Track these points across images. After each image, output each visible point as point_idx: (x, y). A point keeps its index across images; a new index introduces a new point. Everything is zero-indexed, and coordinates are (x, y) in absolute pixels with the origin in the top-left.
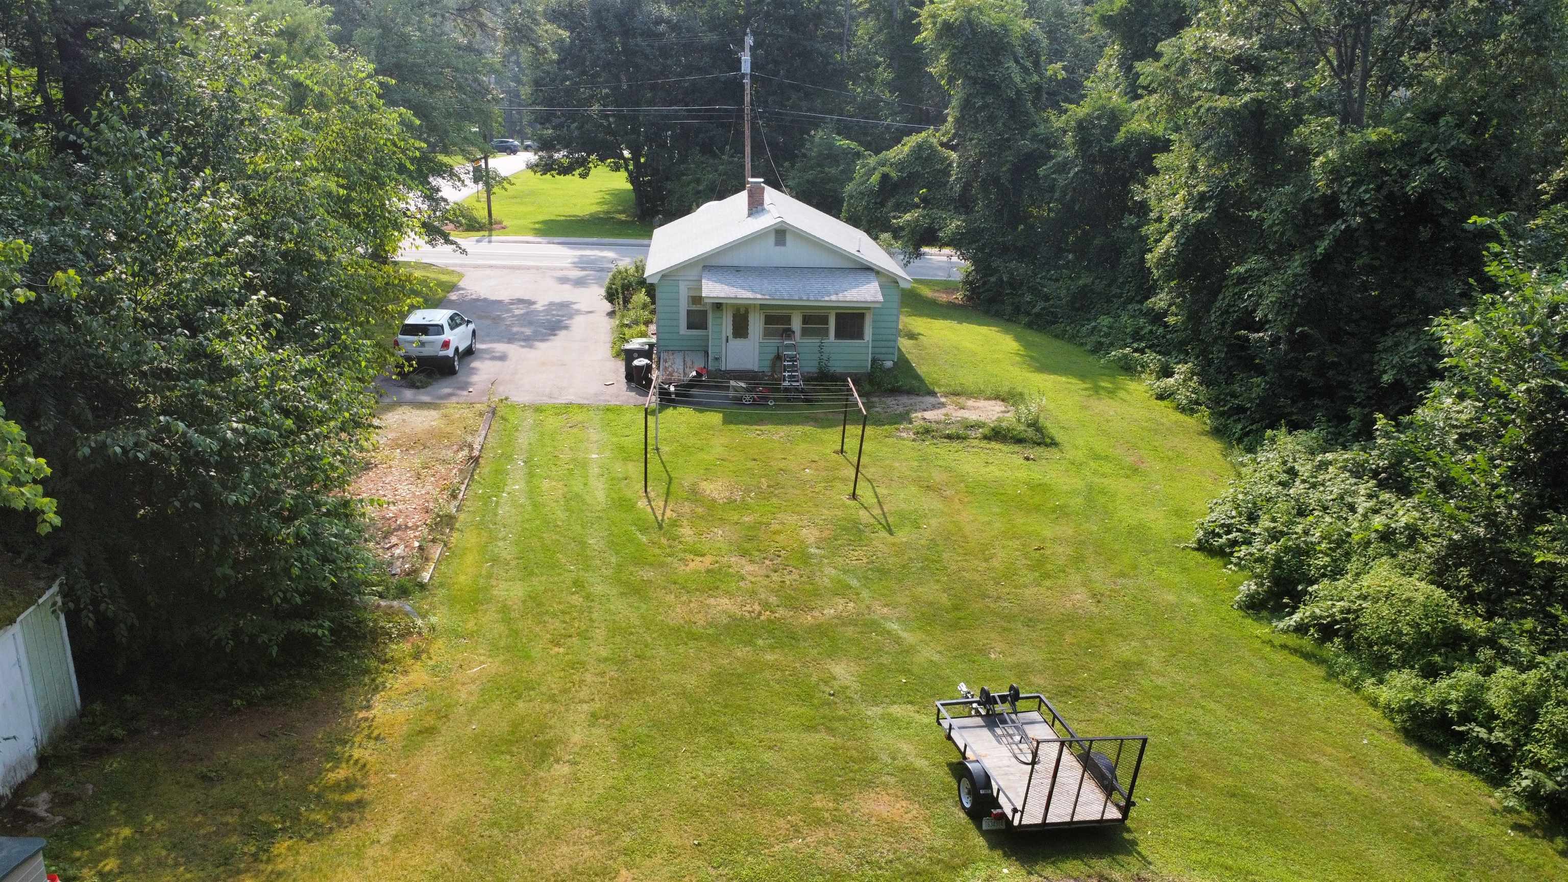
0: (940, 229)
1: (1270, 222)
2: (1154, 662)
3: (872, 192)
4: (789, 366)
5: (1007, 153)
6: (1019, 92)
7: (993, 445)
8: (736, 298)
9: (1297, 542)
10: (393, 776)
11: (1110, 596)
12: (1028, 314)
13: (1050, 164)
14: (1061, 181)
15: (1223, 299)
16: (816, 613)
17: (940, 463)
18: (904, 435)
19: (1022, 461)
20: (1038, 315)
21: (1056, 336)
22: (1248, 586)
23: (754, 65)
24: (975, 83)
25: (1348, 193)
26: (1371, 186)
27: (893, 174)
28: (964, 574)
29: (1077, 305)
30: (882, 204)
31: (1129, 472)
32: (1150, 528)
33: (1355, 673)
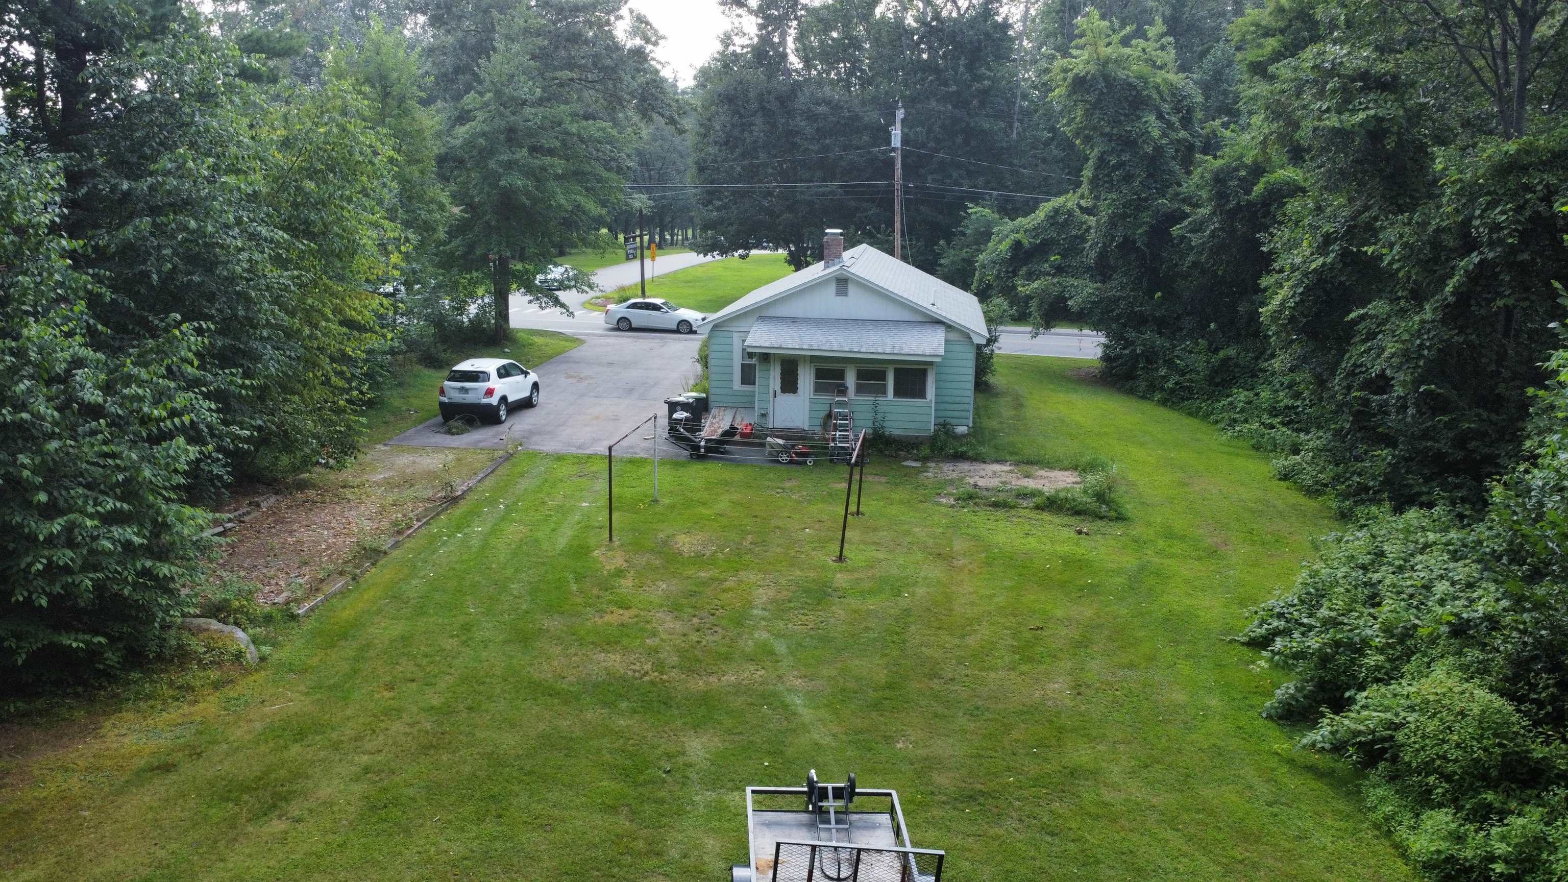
0: (1071, 298)
1: (1389, 258)
2: (1115, 773)
3: (1004, 261)
4: (841, 425)
5: (1145, 214)
6: (1158, 149)
7: (1046, 516)
8: (780, 348)
9: (1350, 635)
10: (87, 813)
11: (1097, 689)
12: (1162, 389)
13: (1186, 223)
14: (1196, 240)
15: (1350, 358)
16: (713, 679)
17: (970, 531)
18: (944, 501)
19: (1073, 534)
20: (1172, 391)
21: (1190, 414)
22: (1287, 688)
23: (905, 141)
24: (1110, 141)
25: (1481, 217)
26: (1509, 206)
27: (1025, 242)
28: (924, 649)
29: (1218, 380)
30: (1015, 273)
31: (1203, 554)
32: (1197, 616)
33: (1388, 809)
